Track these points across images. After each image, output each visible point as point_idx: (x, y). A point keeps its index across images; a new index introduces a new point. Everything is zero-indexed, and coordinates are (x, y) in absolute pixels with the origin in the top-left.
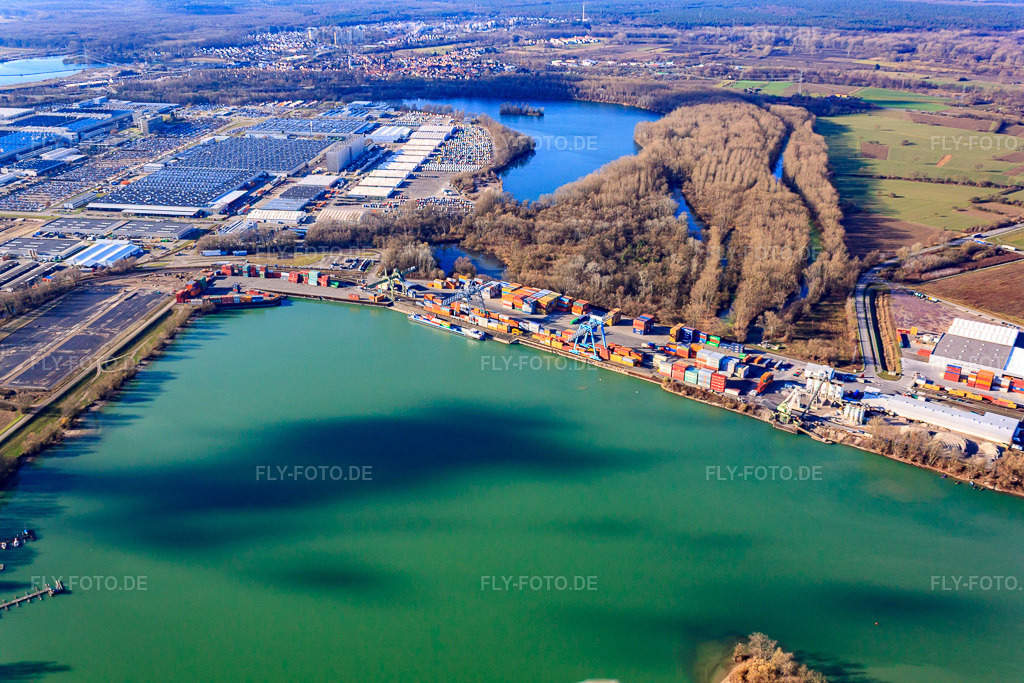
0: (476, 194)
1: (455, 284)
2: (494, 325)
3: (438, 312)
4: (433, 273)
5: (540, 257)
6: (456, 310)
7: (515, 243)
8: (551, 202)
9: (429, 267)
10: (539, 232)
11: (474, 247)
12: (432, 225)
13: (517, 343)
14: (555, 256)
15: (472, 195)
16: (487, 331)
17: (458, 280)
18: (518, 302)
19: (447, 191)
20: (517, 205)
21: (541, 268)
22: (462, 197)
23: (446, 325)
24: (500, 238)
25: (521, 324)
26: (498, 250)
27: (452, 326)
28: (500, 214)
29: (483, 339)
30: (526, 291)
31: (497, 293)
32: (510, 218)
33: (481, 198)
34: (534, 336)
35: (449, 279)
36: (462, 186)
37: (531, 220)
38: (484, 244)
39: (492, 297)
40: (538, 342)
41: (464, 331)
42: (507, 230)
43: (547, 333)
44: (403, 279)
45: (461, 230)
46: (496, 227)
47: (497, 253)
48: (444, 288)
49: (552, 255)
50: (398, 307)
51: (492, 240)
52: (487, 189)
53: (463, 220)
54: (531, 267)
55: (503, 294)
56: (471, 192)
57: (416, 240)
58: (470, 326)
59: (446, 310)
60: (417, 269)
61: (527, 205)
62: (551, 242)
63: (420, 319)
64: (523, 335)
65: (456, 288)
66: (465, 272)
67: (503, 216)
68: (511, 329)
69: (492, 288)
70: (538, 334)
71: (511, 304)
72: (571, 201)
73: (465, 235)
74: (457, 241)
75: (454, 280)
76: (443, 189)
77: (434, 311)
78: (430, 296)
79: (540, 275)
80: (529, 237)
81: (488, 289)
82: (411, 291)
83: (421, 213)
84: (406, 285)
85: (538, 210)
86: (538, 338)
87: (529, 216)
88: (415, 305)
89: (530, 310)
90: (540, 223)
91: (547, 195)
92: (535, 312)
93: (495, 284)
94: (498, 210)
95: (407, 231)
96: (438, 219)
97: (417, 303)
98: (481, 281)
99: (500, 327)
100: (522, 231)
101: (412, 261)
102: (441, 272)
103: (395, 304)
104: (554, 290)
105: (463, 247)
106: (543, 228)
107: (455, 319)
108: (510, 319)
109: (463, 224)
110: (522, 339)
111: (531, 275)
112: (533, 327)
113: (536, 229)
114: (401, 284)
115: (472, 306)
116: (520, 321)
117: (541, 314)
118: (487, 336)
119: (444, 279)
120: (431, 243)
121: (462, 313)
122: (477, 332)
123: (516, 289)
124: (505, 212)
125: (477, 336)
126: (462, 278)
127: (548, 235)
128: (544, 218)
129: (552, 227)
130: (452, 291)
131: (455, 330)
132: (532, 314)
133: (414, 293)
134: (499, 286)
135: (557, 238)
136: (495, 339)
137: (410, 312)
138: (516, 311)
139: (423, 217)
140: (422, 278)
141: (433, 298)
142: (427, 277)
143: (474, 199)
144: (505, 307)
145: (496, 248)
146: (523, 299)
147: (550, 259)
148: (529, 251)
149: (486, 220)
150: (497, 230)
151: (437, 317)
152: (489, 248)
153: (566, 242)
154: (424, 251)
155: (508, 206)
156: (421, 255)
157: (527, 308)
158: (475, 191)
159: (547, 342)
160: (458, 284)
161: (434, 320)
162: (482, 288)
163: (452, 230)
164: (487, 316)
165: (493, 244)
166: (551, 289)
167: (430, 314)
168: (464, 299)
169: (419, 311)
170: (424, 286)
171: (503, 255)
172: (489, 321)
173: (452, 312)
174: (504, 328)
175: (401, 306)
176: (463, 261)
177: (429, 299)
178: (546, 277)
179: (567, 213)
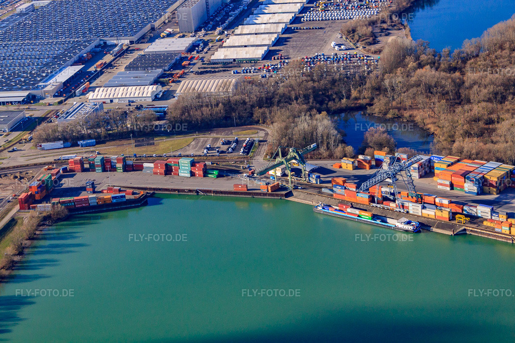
0: (377, 46)
1: (369, 162)
2: (430, 213)
3: (353, 200)
4: (338, 150)
5: (477, 120)
6: (378, 196)
7: (440, 105)
8: (479, 48)
9: (332, 143)
10: (471, 87)
11: (386, 114)
12: (326, 90)
13: (463, 233)
14: (498, 118)
15: (373, 48)
16: (422, 220)
17: (373, 157)
18: (458, 180)
19: (339, 45)
20: (434, 56)
21: (480, 135)
22: (360, 51)
23: (366, 216)
24: (421, 99)
25: (465, 208)
26: (419, 116)
27: (374, 217)
28: (415, 69)
29: (417, 231)
30: (465, 165)
31: (428, 171)
32: (428, 73)
33: (386, 51)
34: (485, 223)
35: (361, 157)
36: (356, 37)
37: (457, 74)
38: (399, 109)
39: (421, 177)
40: (493, 230)
41: (391, 222)
42: (429, 90)
43: (502, 218)
44: (302, 160)
45: (366, 94)
46: (412, 86)
47: (418, 119)
48: (355, 168)
49: (494, 116)
50: (299, 198)
51: (408, 103)
52: (390, 39)
53: (368, 81)
54: (468, 134)
55: (436, 171)
56: (370, 44)
57: (310, 109)
58: (397, 216)
59: (363, 197)
60: (318, 147)
61: (449, 55)
62: (489, 100)
63: (330, 211)
64: (471, 222)
65: (371, 167)
66: (380, 146)
67: (420, 71)
68: (453, 215)
69: (421, 165)
70: (492, 220)
71: (448, 183)
72: (507, 45)
73: (372, 99)
74: (362, 108)
75: (369, 158)
76: (333, 44)
77: (347, 198)
78: (340, 180)
79: (481, 144)
80: (458, 95)
81: (416, 165)
82: (314, 176)
83: (310, 75)
84: (306, 168)
85: (465, 61)
86: (492, 225)
87: (453, 69)
88: (320, 193)
89: (475, 189)
90: (471, 76)
91: (473, 40)
92: (481, 192)
93: (425, 158)
94: (412, 64)
95: (297, 99)
96: (334, 82)
97: (323, 190)
98: (405, 156)
99: (439, 213)
100: (449, 86)
101: (309, 137)
102: (349, 149)
103: (295, 193)
104: (503, 162)
105: (371, 115)
106: (475, 83)
107: (377, 208)
108: (451, 202)
109: (368, 85)
110: (470, 228)
111: (471, 145)
112: (482, 211)
113: (467, 84)
114: (301, 167)
115: (397, 190)
116: (464, 204)
117: (490, 193)
118: (423, 227)
119: (355, 157)
120: (331, 113)
121: (385, 199)
122: (409, 223)
123: (452, 164)
124: (420, 66)
125: (410, 228)
126: (379, 155)
127: (485, 91)
129: (488, 80)
130: (367, 171)
131: (378, 222)
132: (478, 194)
133: (319, 177)
134: (430, 161)
135: (496, 94)
136: (434, 230)
137: (315, 202)
138: (456, 192)
139: (314, 81)
140: (324, 159)
141: (344, 182)
142: (331, 156)
143: (375, 52)
144: (440, 187)
145: (415, 112)
146: (465, 175)
147: (491, 122)
148: (462, 115)
149: (398, 78)
150: (414, 90)
151: (352, 207)
152: (406, 114)
153: (510, 98)
154: (323, 123)
155: (423, 57)
156: (320, 129)
157: (470, 187)
158: (375, 42)
159: (505, 229)
160: (373, 163)
161: (349, 210)
162: (410, 165)
163: (354, 93)
164: (420, 200)
165: (411, 108)
166: (498, 160)
167: (342, 202)
168: (388, 180)
169: (327, 201)
170: (329, 167)
171: (427, 121)
172: (424, 208)
173: (372, 199)
174: (445, 215)
175: (302, 195)
176: (376, 132)
177: (338, 184)
178: (490, 146)
179: (505, 61)
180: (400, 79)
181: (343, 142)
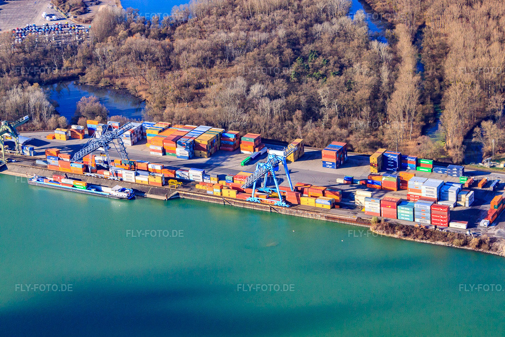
0: (88, 16)
1: (82, 132)
2: (143, 179)
3: (67, 170)
4: (51, 121)
5: (187, 85)
6: (91, 165)
7: (151, 72)
8: (188, 14)
9: (45, 113)
10: (180, 53)
11: (98, 82)
12: (38, 61)
13: (177, 197)
14: (208, 82)
15: (84, 17)
16: (136, 187)
17: (86, 126)
18: (170, 146)
19: (50, 16)
20: (144, 23)
21: (191, 99)
22: (71, 20)
23: (81, 186)
24: (131, 67)
25: (178, 172)
26: (131, 83)
27: (89, 186)
28: (125, 37)
29: (131, 198)
30: (177, 130)
31: (140, 138)
32: (138, 41)
33: (97, 20)
34: (197, 186)
35: (74, 127)
36: (67, 7)
37: (167, 40)
38: (111, 77)
39: (134, 144)
40: (205, 193)
41: (106, 190)
42: (140, 57)
43: (214, 180)
44: (15, 133)
45: (78, 63)
46: (122, 54)
47: (130, 86)
48: (69, 138)
49: (203, 81)
50: (13, 171)
51: (119, 71)
52: (101, 8)
53: (79, 50)
54: (178, 99)
55: (149, 138)
56: (81, 13)
57: (22, 81)
58: (112, 182)
59: (77, 167)
60: (31, 118)
61: (158, 22)
62: (198, 65)
63: (45, 182)
64: (183, 186)
65: (85, 137)
66: (93, 115)
67: (130, 39)
68: (166, 180)
69: (133, 132)
70: (203, 183)
71: (160, 149)
72: (214, 11)
73: (84, 68)
74: (74, 78)
75: (82, 127)
76: (44, 14)
77: (61, 169)
78: (54, 151)
79: (191, 109)
80: (168, 61)
81: (128, 133)
82: (28, 148)
83: (22, 47)
84: (20, 140)
85: (174, 27)
86: (204, 188)
87: (162, 36)
88: (34, 165)
89: (186, 153)
90: (179, 43)
91: (182, 6)
92: (193, 156)
93: (136, 125)
94: (122, 32)
95: (8, 71)
96: (45, 53)
97: (37, 162)
98: (116, 124)
99: (152, 179)
100: (159, 54)
101: (22, 110)
102: (62, 119)
103: (9, 166)
104: (213, 125)
105: (83, 84)
106: (184, 49)
107: (91, 178)
108: (163, 168)
109: (79, 55)
110: (183, 192)
111: (181, 110)
112: (194, 174)
113: (176, 50)
114: (14, 139)
115: (111, 158)
116: (176, 169)
117: (201, 157)
118: (137, 194)
119: (68, 127)
120: (42, 84)
121: (99, 167)
122: (123, 190)
123: (164, 130)
124: (131, 34)
125: (124, 195)
126: (91, 124)
127: (193, 56)
128: (182, 36)
129: (196, 45)
130: (81, 141)
131: (93, 191)
132: (189, 158)
133: (32, 149)
134: (142, 128)
135: (205, 59)
136: (148, 195)
137: (29, 174)
138: (169, 157)
139: (25, 52)
140: (38, 130)
141: (58, 153)
142: (44, 128)
143: (86, 22)
144: (152, 153)
145: (127, 80)
146: (176, 140)
147: (200, 86)
148: (172, 80)
149: (109, 47)
150: (125, 57)
151: (67, 177)
152: (118, 82)
153: (218, 62)
154: (35, 95)
155: (133, 25)
156: (32, 101)
157: (182, 152)
158: (86, 11)
159: (217, 191)
160: (86, 132)
161: (64, 181)
162: (121, 133)
163: (66, 63)
164: (133, 167)
165: (123, 75)
166: (208, 124)
167: (57, 173)
168: (101, 149)
169: (42, 173)
170: (43, 139)
171: (139, 88)
172: (137, 174)
173: (86, 169)
174: (158, 180)
175: (16, 168)
176: (89, 102)
177: (52, 155)
178: (200, 110)
179: (212, 26)
180: (111, 48)
181: (56, 112)
